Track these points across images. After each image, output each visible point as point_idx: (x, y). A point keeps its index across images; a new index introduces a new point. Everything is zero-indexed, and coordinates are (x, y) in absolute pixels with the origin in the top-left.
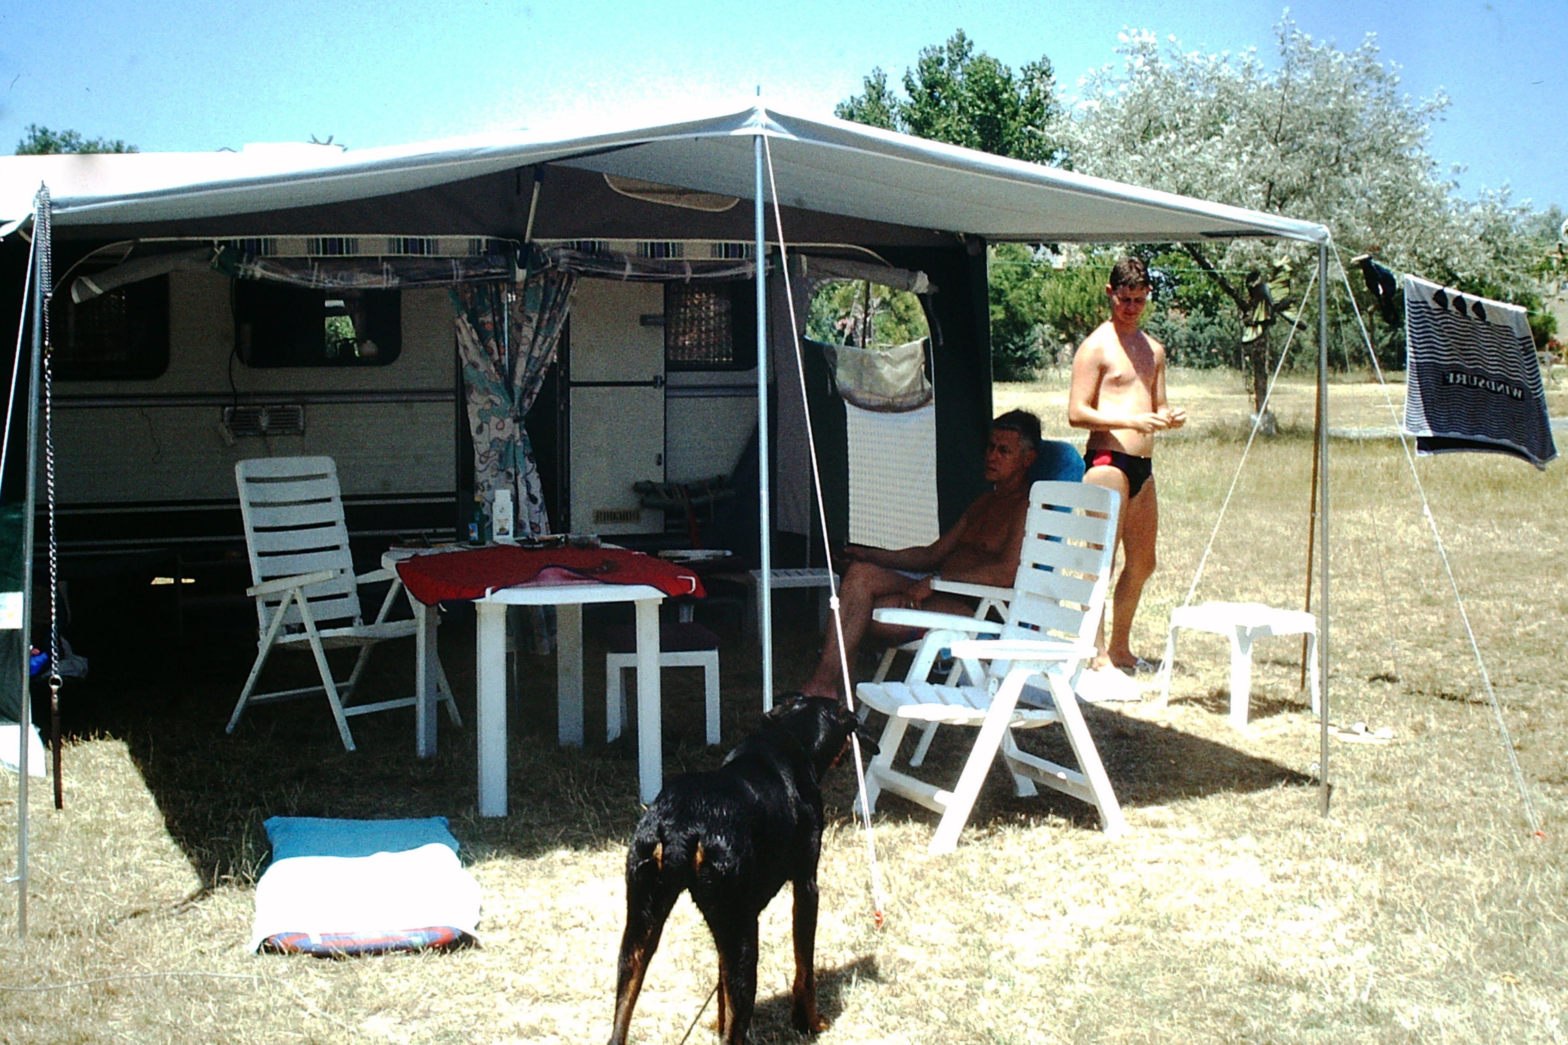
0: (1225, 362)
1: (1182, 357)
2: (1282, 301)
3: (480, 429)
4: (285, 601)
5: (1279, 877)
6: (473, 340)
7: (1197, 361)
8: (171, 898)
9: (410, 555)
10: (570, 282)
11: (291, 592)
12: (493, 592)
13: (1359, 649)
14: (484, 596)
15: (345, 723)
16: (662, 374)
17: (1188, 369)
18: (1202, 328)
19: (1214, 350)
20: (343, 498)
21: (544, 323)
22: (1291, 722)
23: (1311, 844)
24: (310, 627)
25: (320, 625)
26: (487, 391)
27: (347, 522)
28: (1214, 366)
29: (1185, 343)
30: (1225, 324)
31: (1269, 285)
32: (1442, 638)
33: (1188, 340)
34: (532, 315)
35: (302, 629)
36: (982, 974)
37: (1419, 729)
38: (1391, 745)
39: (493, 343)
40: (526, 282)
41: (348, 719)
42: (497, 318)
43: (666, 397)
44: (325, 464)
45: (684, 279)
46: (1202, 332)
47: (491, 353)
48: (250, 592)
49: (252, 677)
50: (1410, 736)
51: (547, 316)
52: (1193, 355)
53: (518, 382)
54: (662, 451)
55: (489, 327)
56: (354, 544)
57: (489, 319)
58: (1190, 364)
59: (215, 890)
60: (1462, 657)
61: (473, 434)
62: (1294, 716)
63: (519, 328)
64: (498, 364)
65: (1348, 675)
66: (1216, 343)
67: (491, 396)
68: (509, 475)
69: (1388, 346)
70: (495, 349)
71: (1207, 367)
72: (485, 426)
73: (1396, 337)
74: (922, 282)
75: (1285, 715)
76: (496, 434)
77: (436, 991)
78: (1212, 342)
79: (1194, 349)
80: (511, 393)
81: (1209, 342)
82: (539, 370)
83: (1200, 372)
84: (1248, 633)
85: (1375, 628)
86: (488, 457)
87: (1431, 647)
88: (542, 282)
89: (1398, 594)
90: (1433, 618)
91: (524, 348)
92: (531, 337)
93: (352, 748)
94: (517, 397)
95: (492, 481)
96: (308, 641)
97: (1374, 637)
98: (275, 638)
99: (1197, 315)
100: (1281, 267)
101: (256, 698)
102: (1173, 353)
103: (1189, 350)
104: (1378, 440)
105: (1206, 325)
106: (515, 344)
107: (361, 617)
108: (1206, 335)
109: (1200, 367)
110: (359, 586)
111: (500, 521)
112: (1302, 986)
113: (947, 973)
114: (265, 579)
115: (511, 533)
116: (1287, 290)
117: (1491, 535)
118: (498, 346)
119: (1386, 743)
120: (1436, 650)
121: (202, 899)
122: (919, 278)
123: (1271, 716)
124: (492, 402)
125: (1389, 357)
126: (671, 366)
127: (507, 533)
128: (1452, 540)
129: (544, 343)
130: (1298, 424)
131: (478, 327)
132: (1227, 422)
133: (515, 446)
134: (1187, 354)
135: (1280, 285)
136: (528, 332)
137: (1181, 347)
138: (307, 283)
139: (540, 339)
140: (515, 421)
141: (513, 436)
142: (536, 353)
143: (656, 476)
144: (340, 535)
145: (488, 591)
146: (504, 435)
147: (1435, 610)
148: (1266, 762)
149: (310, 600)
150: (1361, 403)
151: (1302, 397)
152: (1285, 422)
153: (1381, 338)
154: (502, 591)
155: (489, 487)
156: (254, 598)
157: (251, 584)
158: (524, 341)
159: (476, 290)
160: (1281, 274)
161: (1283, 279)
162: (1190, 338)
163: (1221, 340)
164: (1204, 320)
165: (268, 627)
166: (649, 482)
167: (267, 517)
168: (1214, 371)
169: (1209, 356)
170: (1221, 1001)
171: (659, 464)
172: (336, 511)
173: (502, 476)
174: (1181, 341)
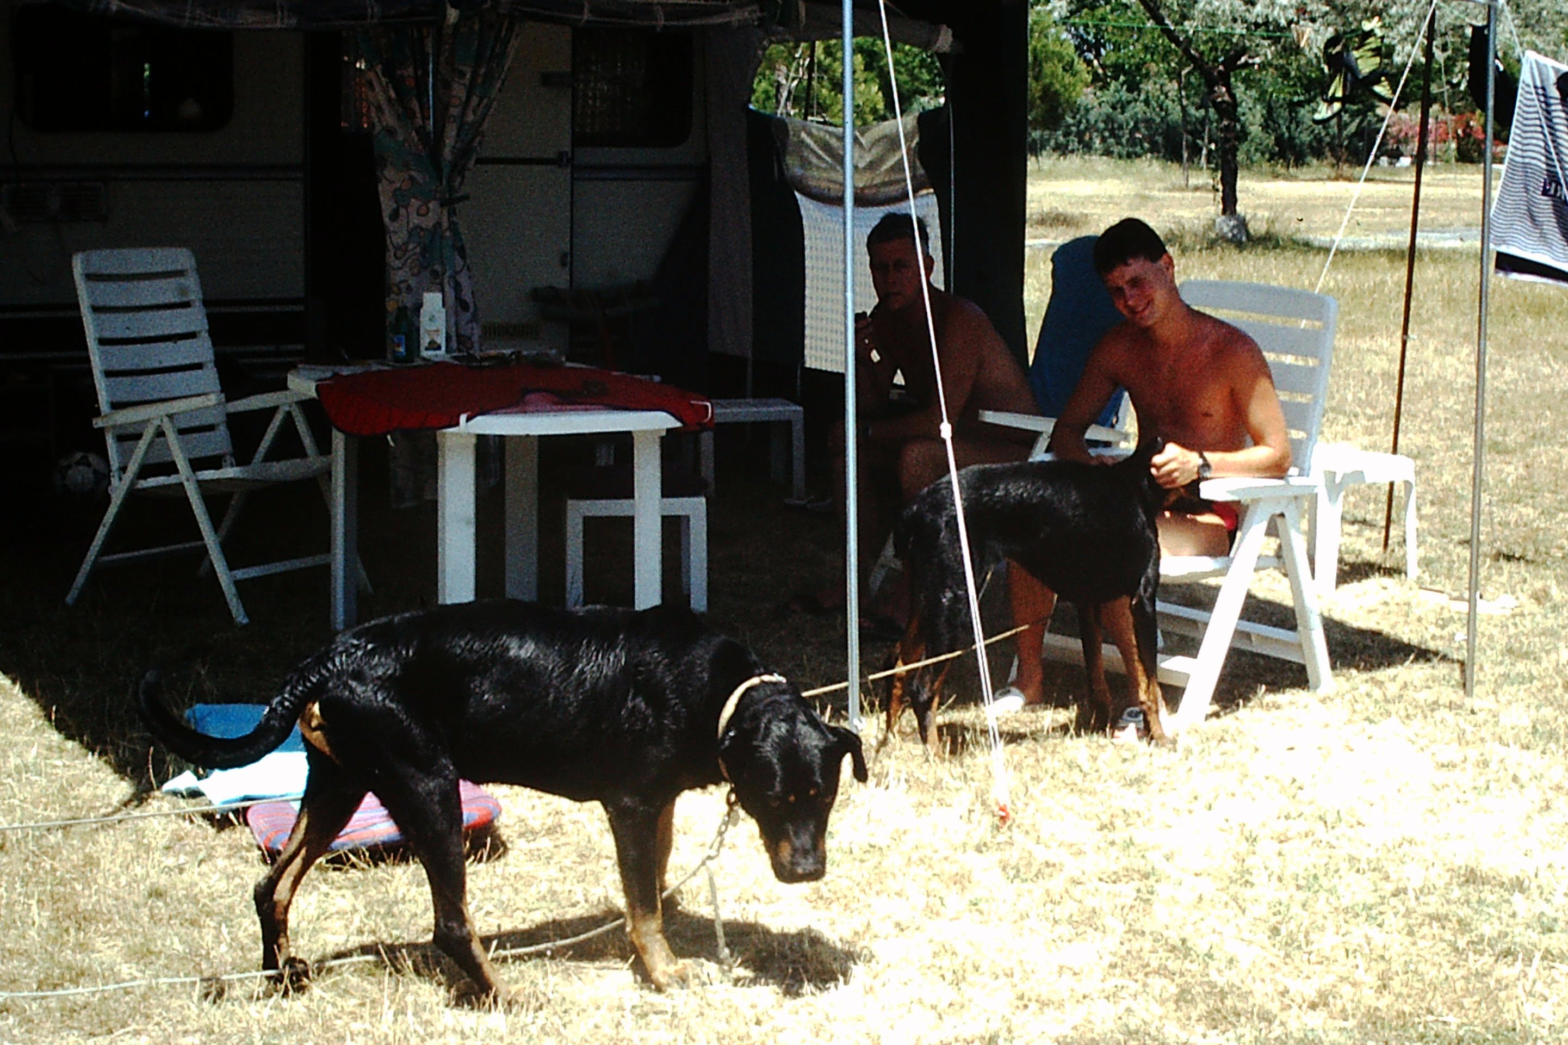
0: (1151, 151)
1: (1097, 143)
2: (1372, 73)
3: (395, 216)
4: (149, 434)
5: (1443, 766)
6: (389, 99)
7: (1116, 149)
8: (98, 804)
9: (329, 374)
10: (510, 29)
11: (157, 422)
12: (468, 420)
13: (1432, 503)
14: (457, 424)
15: (233, 590)
16: (567, 148)
17: (1105, 158)
18: (1122, 106)
19: (1138, 135)
20: (206, 303)
21: (480, 80)
22: (1385, 588)
23: (1469, 729)
24: (182, 465)
25: (197, 464)
26: (407, 167)
27: (211, 333)
28: (1138, 156)
29: (1102, 125)
30: (1154, 103)
31: (1355, 54)
32: (1529, 493)
33: (1104, 122)
34: (465, 69)
35: (171, 468)
36: (1146, 876)
37: (1540, 597)
38: (1514, 616)
39: (415, 105)
40: (456, 26)
41: (238, 584)
42: (420, 72)
43: (572, 178)
44: (182, 258)
45: (654, 27)
46: (1123, 113)
47: (414, 116)
48: (98, 423)
49: (102, 532)
50: (1531, 606)
51: (483, 71)
52: (1112, 141)
53: (447, 153)
54: (567, 248)
55: (411, 83)
56: (221, 362)
57: (411, 71)
58: (1108, 153)
59: (152, 794)
60: (1561, 515)
61: (386, 220)
62: (1386, 581)
63: (447, 86)
64: (421, 131)
65: (1430, 533)
66: (1142, 125)
67: (413, 173)
68: (435, 274)
69: (1354, 135)
70: (417, 109)
71: (1129, 156)
72: (402, 211)
73: (1365, 124)
74: (945, 40)
75: (1376, 581)
76: (415, 220)
77: (491, 909)
78: (1136, 124)
79: (1113, 135)
80: (439, 170)
81: (1132, 124)
82: (473, 140)
83: (1122, 162)
84: (1338, 480)
85: (1447, 478)
86: (406, 251)
87: (1518, 502)
88: (477, 27)
89: (1459, 438)
90: (1511, 469)
91: (454, 111)
92: (463, 95)
93: (245, 621)
94: (446, 171)
95: (412, 282)
96: (181, 484)
97: (1447, 489)
98: (133, 483)
99: (1116, 90)
100: (1372, 31)
101: (106, 558)
102: (1087, 138)
103: (1107, 134)
104: (1378, 252)
105: (1129, 102)
106: (442, 108)
107: (232, 455)
108: (1127, 115)
109: (1120, 157)
110: (229, 415)
111: (428, 332)
112: (1519, 886)
113: (1104, 877)
114: (116, 406)
115: (443, 348)
116: (1378, 60)
117: (1547, 371)
118: (421, 107)
119: (1509, 613)
120: (1526, 505)
121: (137, 806)
122: (942, 32)
123: (1359, 580)
124: (412, 178)
125: (1357, 148)
126: (578, 140)
127: (439, 348)
128: (1501, 375)
129: (479, 105)
130: (1272, 230)
131: (397, 83)
132: (1187, 226)
133: (442, 237)
134: (1104, 140)
135: (1370, 54)
136: (459, 91)
137: (1097, 131)
138: (176, 20)
139: (475, 100)
140: (442, 205)
141: (438, 224)
142: (470, 117)
143: (561, 280)
144: (202, 350)
145: (463, 418)
146: (428, 222)
147: (1508, 459)
148: (1376, 634)
149: (182, 432)
150: (1335, 206)
151: (1259, 197)
152: (1257, 227)
153: (1347, 125)
154: (479, 418)
155: (409, 288)
156: (102, 431)
157: (98, 413)
158: (455, 101)
159: (393, 36)
160: (1371, 39)
161: (1373, 46)
162: (1109, 119)
163: (1148, 121)
164: (1125, 95)
165: (123, 469)
166: (551, 288)
167: (118, 326)
168: (1137, 161)
169: (1133, 142)
170: (1434, 904)
171: (564, 265)
172: (195, 319)
173: (426, 274)
174: (1096, 122)
